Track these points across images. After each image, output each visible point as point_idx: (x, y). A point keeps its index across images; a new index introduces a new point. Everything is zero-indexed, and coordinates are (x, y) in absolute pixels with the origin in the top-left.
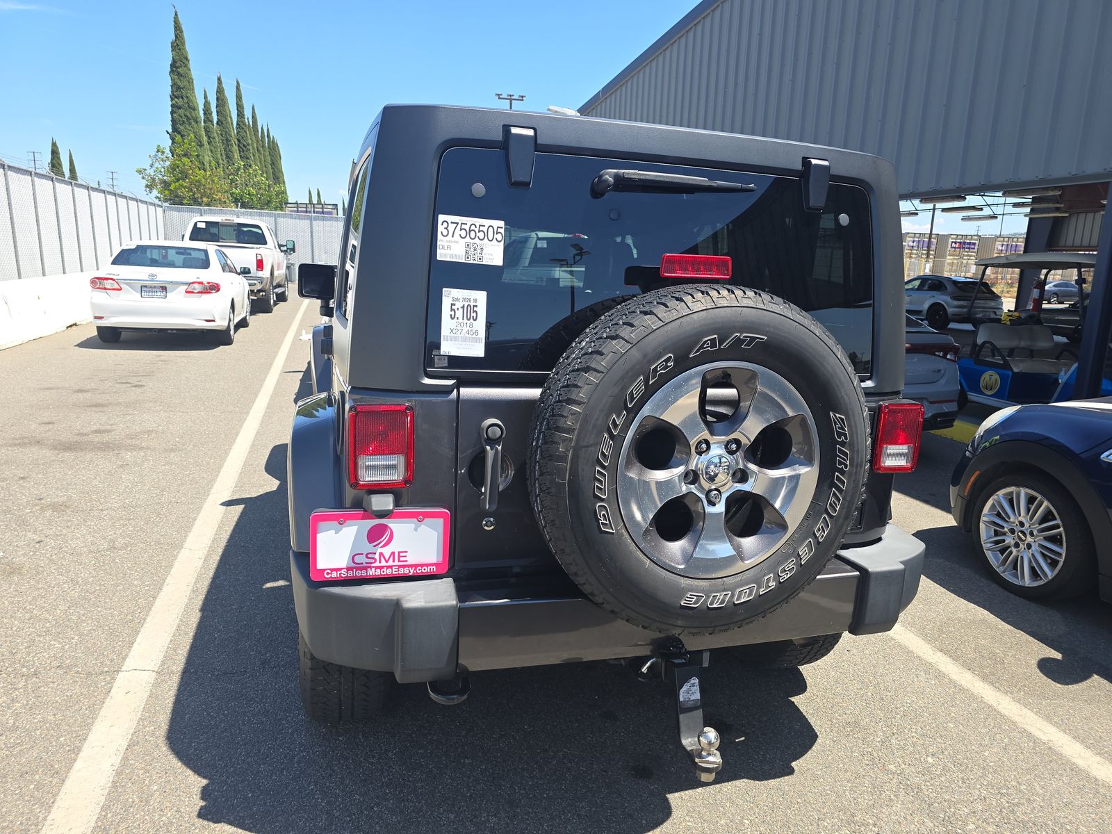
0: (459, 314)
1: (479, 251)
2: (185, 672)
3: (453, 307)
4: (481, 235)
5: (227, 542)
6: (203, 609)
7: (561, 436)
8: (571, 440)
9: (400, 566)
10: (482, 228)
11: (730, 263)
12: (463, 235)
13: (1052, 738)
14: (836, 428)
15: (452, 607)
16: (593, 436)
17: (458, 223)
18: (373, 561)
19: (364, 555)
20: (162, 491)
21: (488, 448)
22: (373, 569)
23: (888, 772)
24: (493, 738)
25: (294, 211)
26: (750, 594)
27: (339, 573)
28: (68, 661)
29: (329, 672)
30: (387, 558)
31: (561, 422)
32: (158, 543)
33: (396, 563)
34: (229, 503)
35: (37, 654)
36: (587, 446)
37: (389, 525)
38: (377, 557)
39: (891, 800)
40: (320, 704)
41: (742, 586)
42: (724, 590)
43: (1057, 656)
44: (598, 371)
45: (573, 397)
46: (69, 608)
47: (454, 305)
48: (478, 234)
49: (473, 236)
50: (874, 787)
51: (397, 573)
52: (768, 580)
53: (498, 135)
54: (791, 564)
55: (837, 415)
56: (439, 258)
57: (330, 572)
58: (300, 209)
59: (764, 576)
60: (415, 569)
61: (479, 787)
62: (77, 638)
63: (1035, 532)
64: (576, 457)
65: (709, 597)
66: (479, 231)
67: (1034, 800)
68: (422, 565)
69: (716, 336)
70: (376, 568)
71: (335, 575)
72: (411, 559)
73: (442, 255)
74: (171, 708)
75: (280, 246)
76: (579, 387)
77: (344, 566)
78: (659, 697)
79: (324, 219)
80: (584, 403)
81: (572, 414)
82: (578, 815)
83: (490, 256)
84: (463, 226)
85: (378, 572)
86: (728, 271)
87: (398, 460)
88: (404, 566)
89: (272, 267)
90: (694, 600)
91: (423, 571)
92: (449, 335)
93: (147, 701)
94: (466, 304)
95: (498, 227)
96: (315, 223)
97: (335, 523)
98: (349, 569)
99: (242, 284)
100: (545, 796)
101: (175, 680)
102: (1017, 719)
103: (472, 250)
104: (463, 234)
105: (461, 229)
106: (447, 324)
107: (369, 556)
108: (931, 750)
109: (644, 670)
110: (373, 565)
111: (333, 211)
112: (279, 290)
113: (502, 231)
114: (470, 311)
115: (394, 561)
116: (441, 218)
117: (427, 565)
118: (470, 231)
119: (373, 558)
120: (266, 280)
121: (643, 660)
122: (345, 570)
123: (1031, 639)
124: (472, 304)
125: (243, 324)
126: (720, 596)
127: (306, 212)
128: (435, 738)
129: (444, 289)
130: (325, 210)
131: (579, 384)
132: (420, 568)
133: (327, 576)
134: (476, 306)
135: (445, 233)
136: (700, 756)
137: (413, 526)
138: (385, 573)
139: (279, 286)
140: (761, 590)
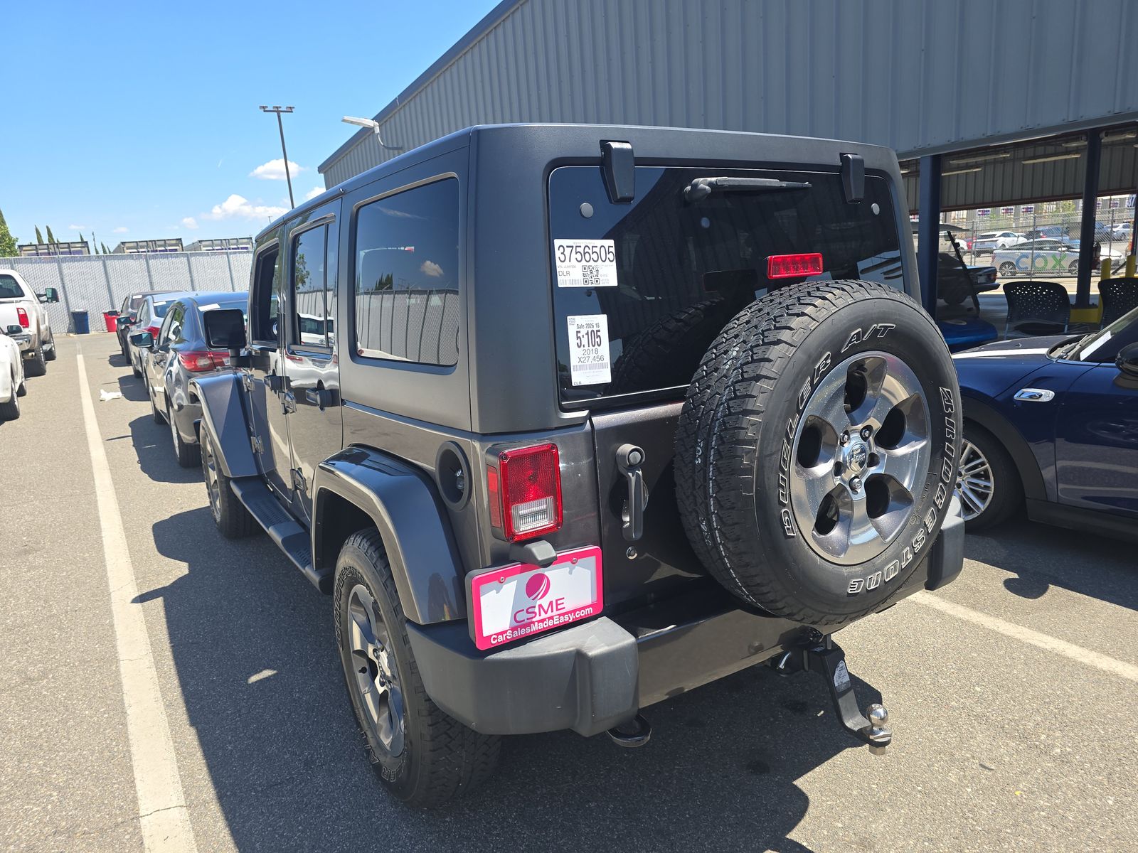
0: (585, 341)
1: (595, 273)
2: (221, 797)
3: (579, 335)
4: (595, 256)
5: (171, 643)
6: (194, 722)
7: (743, 449)
8: (755, 450)
9: (560, 615)
10: (595, 249)
11: (820, 259)
12: (579, 259)
13: (1054, 646)
14: (944, 401)
15: (633, 645)
16: (775, 443)
17: (572, 247)
18: (533, 615)
19: (525, 610)
20: (45, 601)
21: (630, 474)
22: (536, 623)
23: (954, 709)
24: (602, 775)
25: (32, 255)
26: (895, 571)
27: (504, 635)
28: (64, 824)
29: (450, 749)
30: (546, 609)
31: (742, 435)
32: (83, 662)
33: (555, 612)
34: (142, 599)
35: (15, 826)
36: (771, 455)
37: (546, 573)
38: (537, 610)
39: (972, 733)
40: (438, 787)
41: (887, 564)
42: (876, 571)
43: (1015, 576)
44: (770, 378)
45: (750, 407)
46: (20, 761)
47: (579, 332)
48: (592, 256)
49: (588, 258)
50: (952, 725)
51: (558, 622)
52: (907, 554)
53: (597, 152)
54: (920, 535)
55: (945, 389)
56: (560, 285)
57: (496, 636)
58: (40, 251)
59: (902, 550)
60: (575, 615)
61: (620, 827)
62: (55, 794)
63: (963, 473)
64: (761, 467)
65: (866, 581)
66: (593, 253)
67: (1073, 701)
68: (579, 609)
69: (860, 329)
70: (539, 621)
71: (501, 639)
72: (568, 606)
73: (563, 281)
74: (232, 841)
75: (39, 296)
76: (754, 397)
77: (508, 628)
78: (727, 693)
79: (73, 260)
80: (762, 412)
81: (752, 425)
82: (729, 825)
83: (605, 278)
84: (578, 249)
85: (541, 626)
86: (819, 266)
87: (544, 504)
88: (563, 614)
89: (38, 321)
90: (856, 586)
91: (582, 615)
92: (578, 364)
93: (197, 841)
94: (590, 330)
95: (609, 247)
96: (64, 265)
97: (495, 583)
98: (513, 629)
99: (10, 346)
100: (687, 816)
101: (215, 808)
102: (1018, 636)
103: (589, 273)
104: (579, 257)
105: (576, 253)
106: (575, 354)
107: (530, 610)
108: (974, 681)
109: (782, 666)
110: (534, 620)
111: (83, 249)
112: (46, 347)
113: (613, 250)
114: (595, 335)
115: (552, 611)
116: (557, 242)
117: (584, 608)
118: (585, 254)
119: (533, 612)
120: (33, 338)
121: (780, 657)
122: (511, 632)
123: (986, 566)
124: (595, 329)
125: (21, 392)
126: (874, 577)
127: (49, 254)
128: (544, 791)
129: (568, 317)
130: (72, 249)
131: (753, 394)
132: (578, 612)
133: (493, 642)
134: (599, 331)
135: (563, 259)
136: (872, 732)
137: (568, 569)
138: (547, 625)
139: (44, 343)
140: (903, 564)
